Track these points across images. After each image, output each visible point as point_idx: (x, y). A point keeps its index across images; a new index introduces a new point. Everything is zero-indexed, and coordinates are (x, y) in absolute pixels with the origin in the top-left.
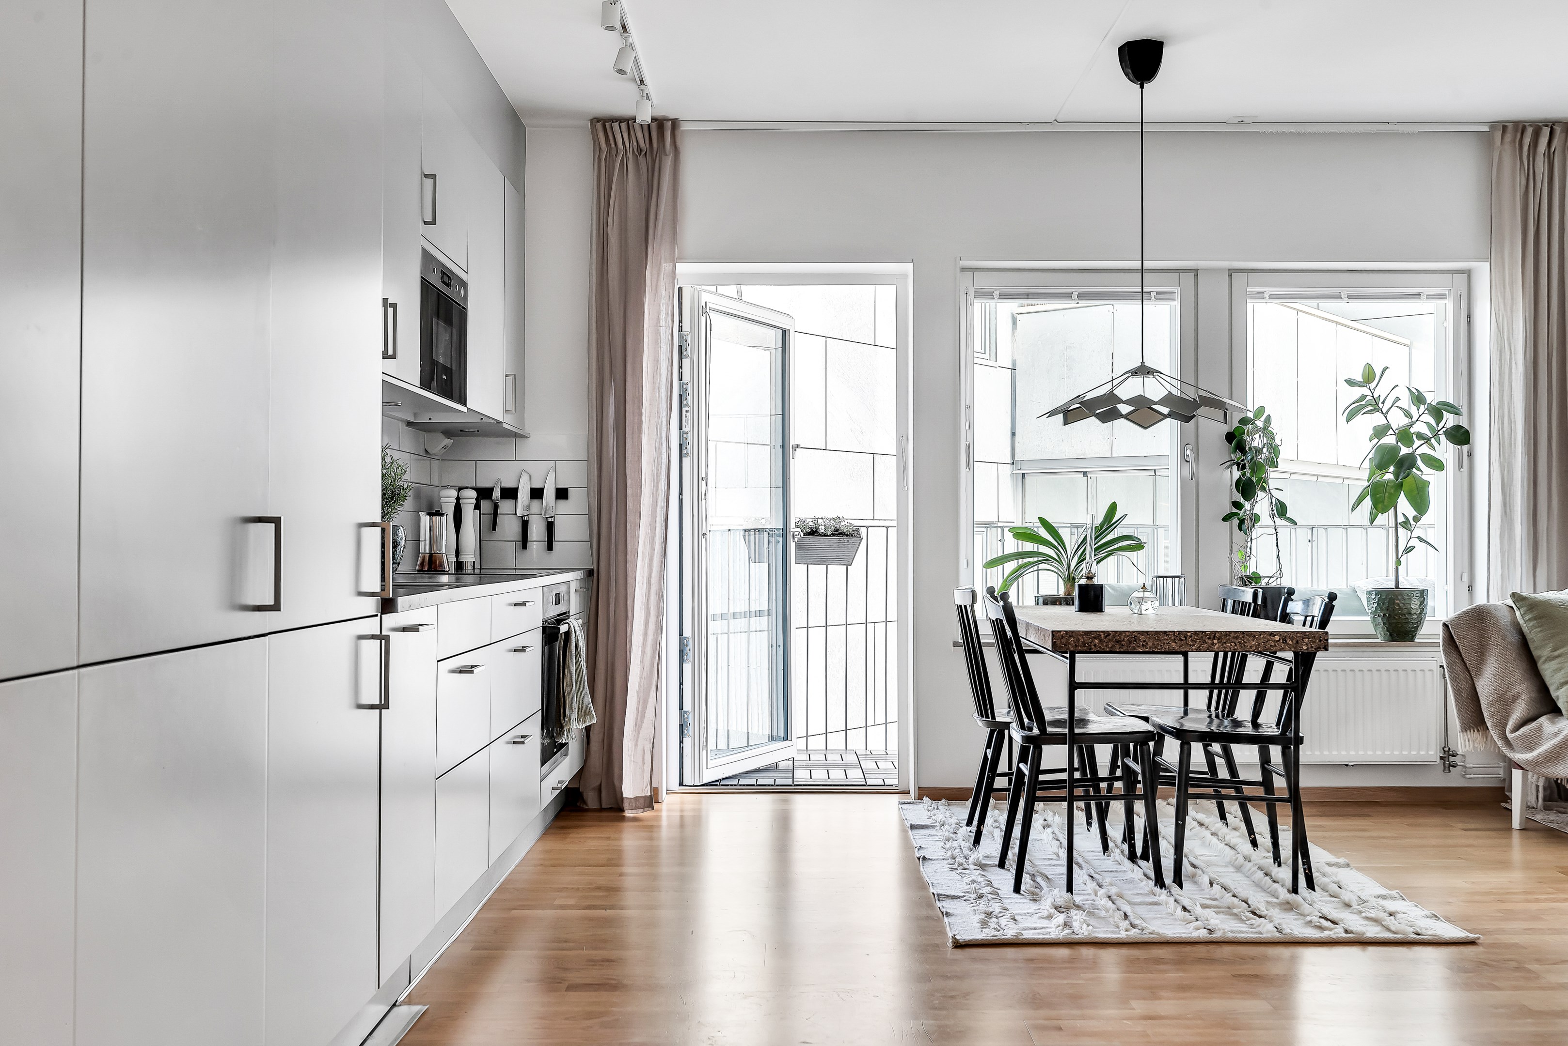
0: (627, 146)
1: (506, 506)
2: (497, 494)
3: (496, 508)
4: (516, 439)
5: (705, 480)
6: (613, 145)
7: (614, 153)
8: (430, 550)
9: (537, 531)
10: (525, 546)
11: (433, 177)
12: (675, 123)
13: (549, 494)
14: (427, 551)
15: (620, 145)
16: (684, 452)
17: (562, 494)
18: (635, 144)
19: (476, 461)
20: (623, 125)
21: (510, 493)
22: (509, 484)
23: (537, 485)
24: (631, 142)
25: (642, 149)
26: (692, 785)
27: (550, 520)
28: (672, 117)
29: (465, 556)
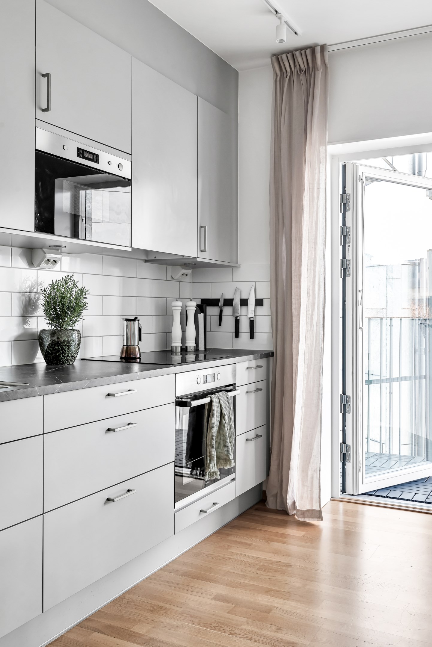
0: (293, 69)
1: (227, 311)
2: (221, 303)
3: (221, 312)
4: (233, 269)
5: (361, 292)
6: (284, 71)
7: (285, 75)
8: (127, 344)
9: (245, 327)
10: (237, 335)
11: (47, 75)
12: (323, 48)
13: (252, 303)
14: (125, 344)
15: (288, 70)
16: (347, 273)
17: (259, 302)
18: (298, 67)
19: (211, 282)
20: (289, 55)
21: (229, 302)
22: (228, 296)
23: (244, 297)
24: (296, 67)
25: (303, 69)
26: (352, 494)
27: (252, 319)
28: (321, 43)
29: (189, 343)
